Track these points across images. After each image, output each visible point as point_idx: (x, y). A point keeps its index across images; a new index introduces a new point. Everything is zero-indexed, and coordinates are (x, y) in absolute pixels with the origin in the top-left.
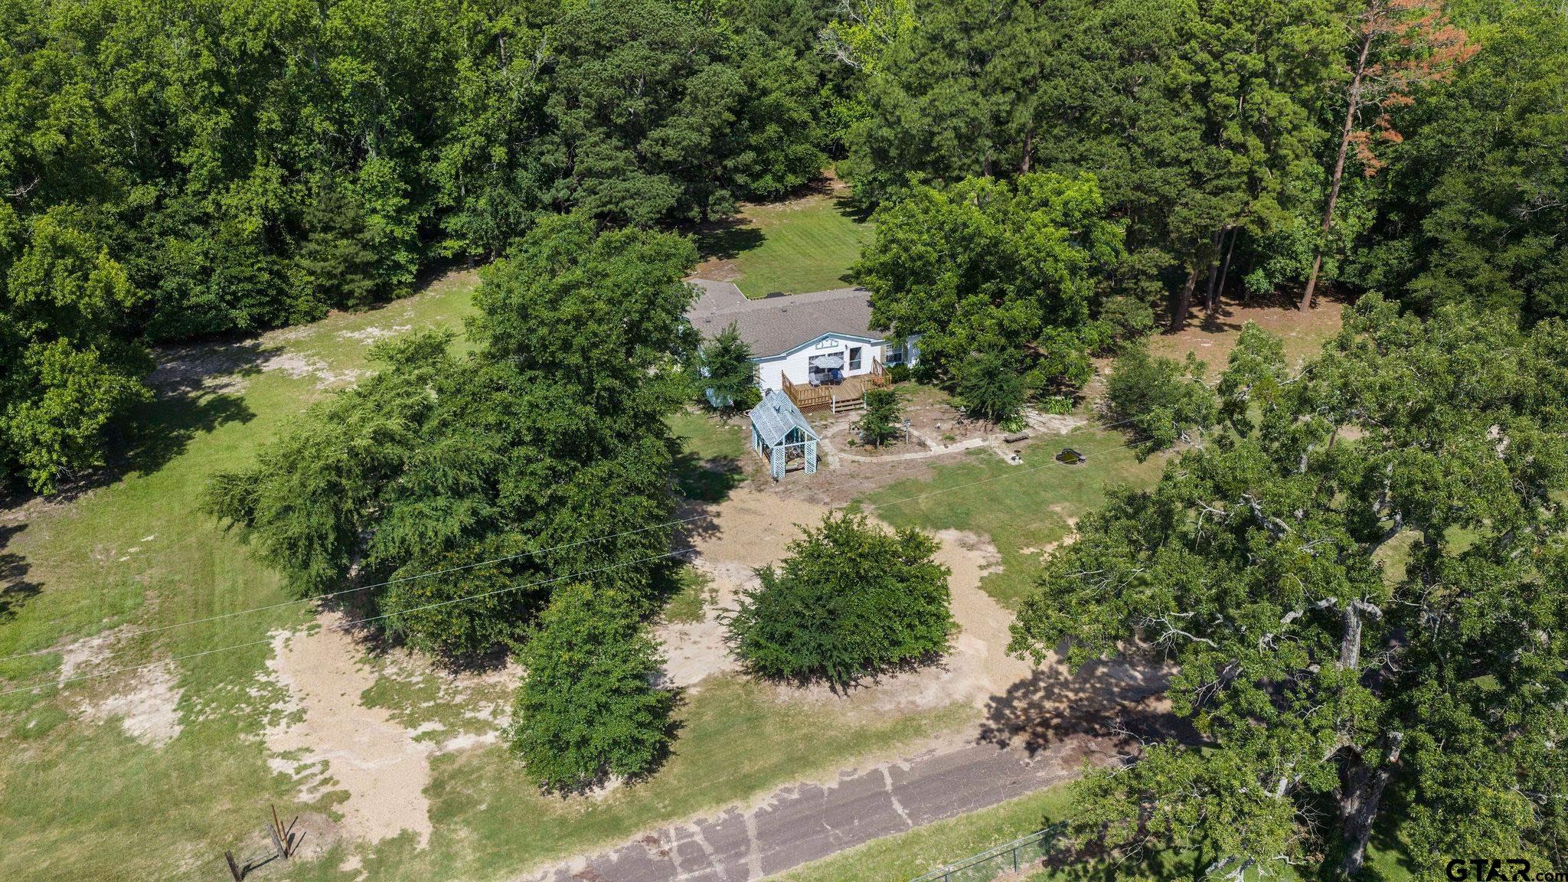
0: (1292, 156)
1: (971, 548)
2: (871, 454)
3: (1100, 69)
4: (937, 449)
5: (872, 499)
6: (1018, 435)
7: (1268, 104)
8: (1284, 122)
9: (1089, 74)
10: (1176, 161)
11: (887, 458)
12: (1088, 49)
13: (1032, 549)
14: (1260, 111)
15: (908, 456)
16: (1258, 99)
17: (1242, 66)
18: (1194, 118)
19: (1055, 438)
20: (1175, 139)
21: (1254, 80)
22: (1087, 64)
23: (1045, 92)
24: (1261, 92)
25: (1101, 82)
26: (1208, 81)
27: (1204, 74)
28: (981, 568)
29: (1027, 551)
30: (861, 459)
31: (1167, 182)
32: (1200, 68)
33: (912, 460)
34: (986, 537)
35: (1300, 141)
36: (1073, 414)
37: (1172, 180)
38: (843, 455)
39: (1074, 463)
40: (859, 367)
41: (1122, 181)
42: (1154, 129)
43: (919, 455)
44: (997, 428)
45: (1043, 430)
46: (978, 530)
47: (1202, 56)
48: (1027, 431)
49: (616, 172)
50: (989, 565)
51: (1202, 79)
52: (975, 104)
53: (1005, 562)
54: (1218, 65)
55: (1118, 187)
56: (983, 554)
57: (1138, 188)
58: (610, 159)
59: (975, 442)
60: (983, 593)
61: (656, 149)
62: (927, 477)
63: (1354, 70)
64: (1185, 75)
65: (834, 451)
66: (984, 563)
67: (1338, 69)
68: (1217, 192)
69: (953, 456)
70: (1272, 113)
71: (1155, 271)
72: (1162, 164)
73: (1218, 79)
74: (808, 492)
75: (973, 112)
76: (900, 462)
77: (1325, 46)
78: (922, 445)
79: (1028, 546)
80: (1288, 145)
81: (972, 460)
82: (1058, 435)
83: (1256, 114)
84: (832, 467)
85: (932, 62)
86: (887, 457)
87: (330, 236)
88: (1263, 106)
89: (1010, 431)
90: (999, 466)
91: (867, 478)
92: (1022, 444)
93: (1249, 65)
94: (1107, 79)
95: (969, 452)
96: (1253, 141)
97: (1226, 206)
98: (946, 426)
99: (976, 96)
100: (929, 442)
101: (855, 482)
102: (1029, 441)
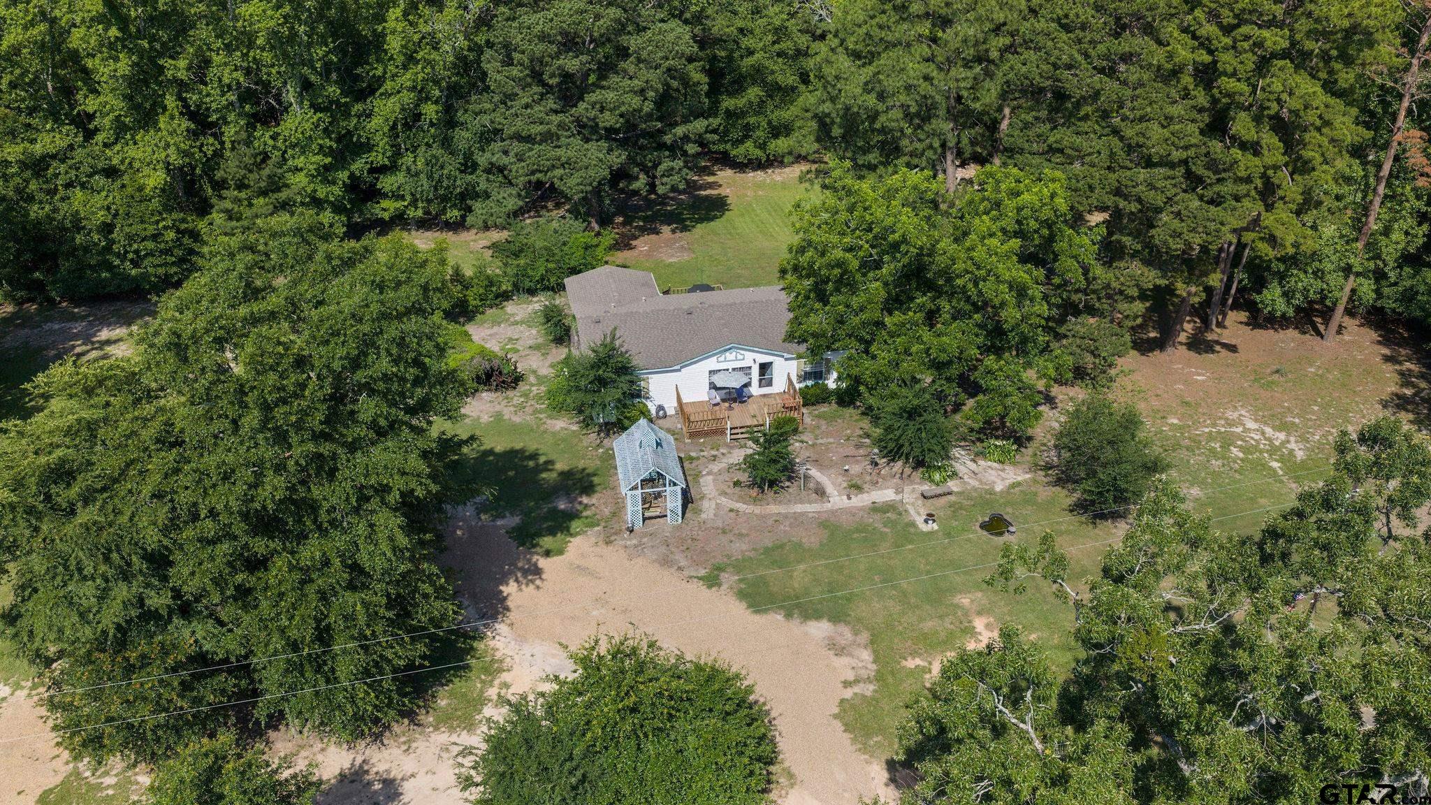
0: (1319, 159)
1: (840, 651)
2: (755, 501)
3: (1080, 41)
4: (837, 500)
5: (738, 567)
6: (939, 490)
7: (1291, 94)
8: (1311, 117)
9: (1065, 48)
10: (1166, 163)
11: (774, 509)
12: (1066, 16)
13: (918, 661)
14: (1279, 100)
15: (799, 508)
16: (1277, 86)
17: (1259, 44)
18: (1194, 107)
19: (986, 497)
20: (1166, 133)
21: (1275, 62)
22: (1064, 36)
23: (1012, 68)
24: (1283, 77)
25: (1079, 58)
26: (1215, 62)
27: (1211, 52)
28: (846, 684)
29: (911, 663)
30: (741, 506)
31: (1152, 187)
32: (1205, 44)
33: (802, 514)
34: (864, 637)
35: (1332, 140)
36: (1014, 464)
37: (1160, 184)
38: (724, 501)
39: (1001, 534)
40: (770, 384)
41: (1096, 182)
42: (1142, 119)
43: (810, 508)
44: (918, 474)
45: (974, 483)
46: (857, 625)
47: (1209, 29)
48: (953, 485)
49: (548, 137)
50: (857, 681)
51: (1207, 58)
52: (927, 78)
53: (879, 678)
54: (1227, 41)
55: (1091, 188)
56: (854, 662)
57: (1118, 192)
58: (541, 123)
59: (886, 495)
60: (838, 725)
61: (592, 114)
62: (811, 539)
63: (1412, 53)
64: (1185, 53)
65: (714, 493)
66: (850, 676)
67: (1388, 49)
68: (1216, 201)
69: (851, 512)
70: (1295, 104)
71: (1135, 292)
72: (1149, 163)
73: (1227, 60)
74: (663, 549)
75: (924, 87)
76: (786, 516)
77: (1372, 23)
78: (821, 492)
79: (914, 654)
80: (1314, 146)
81: (876, 521)
82: (991, 492)
83: (1275, 106)
84: (704, 516)
85: (881, 27)
86: (774, 507)
87: (243, 195)
88: (1285, 96)
89: (932, 481)
90: (906, 532)
91: (741, 535)
92: (943, 500)
93: (1268, 44)
94: (1086, 56)
95: (876, 508)
96: (1269, 139)
97: (1231, 219)
98: (855, 469)
99: (931, 69)
100: (830, 489)
101: (724, 539)
102: (952, 498)
